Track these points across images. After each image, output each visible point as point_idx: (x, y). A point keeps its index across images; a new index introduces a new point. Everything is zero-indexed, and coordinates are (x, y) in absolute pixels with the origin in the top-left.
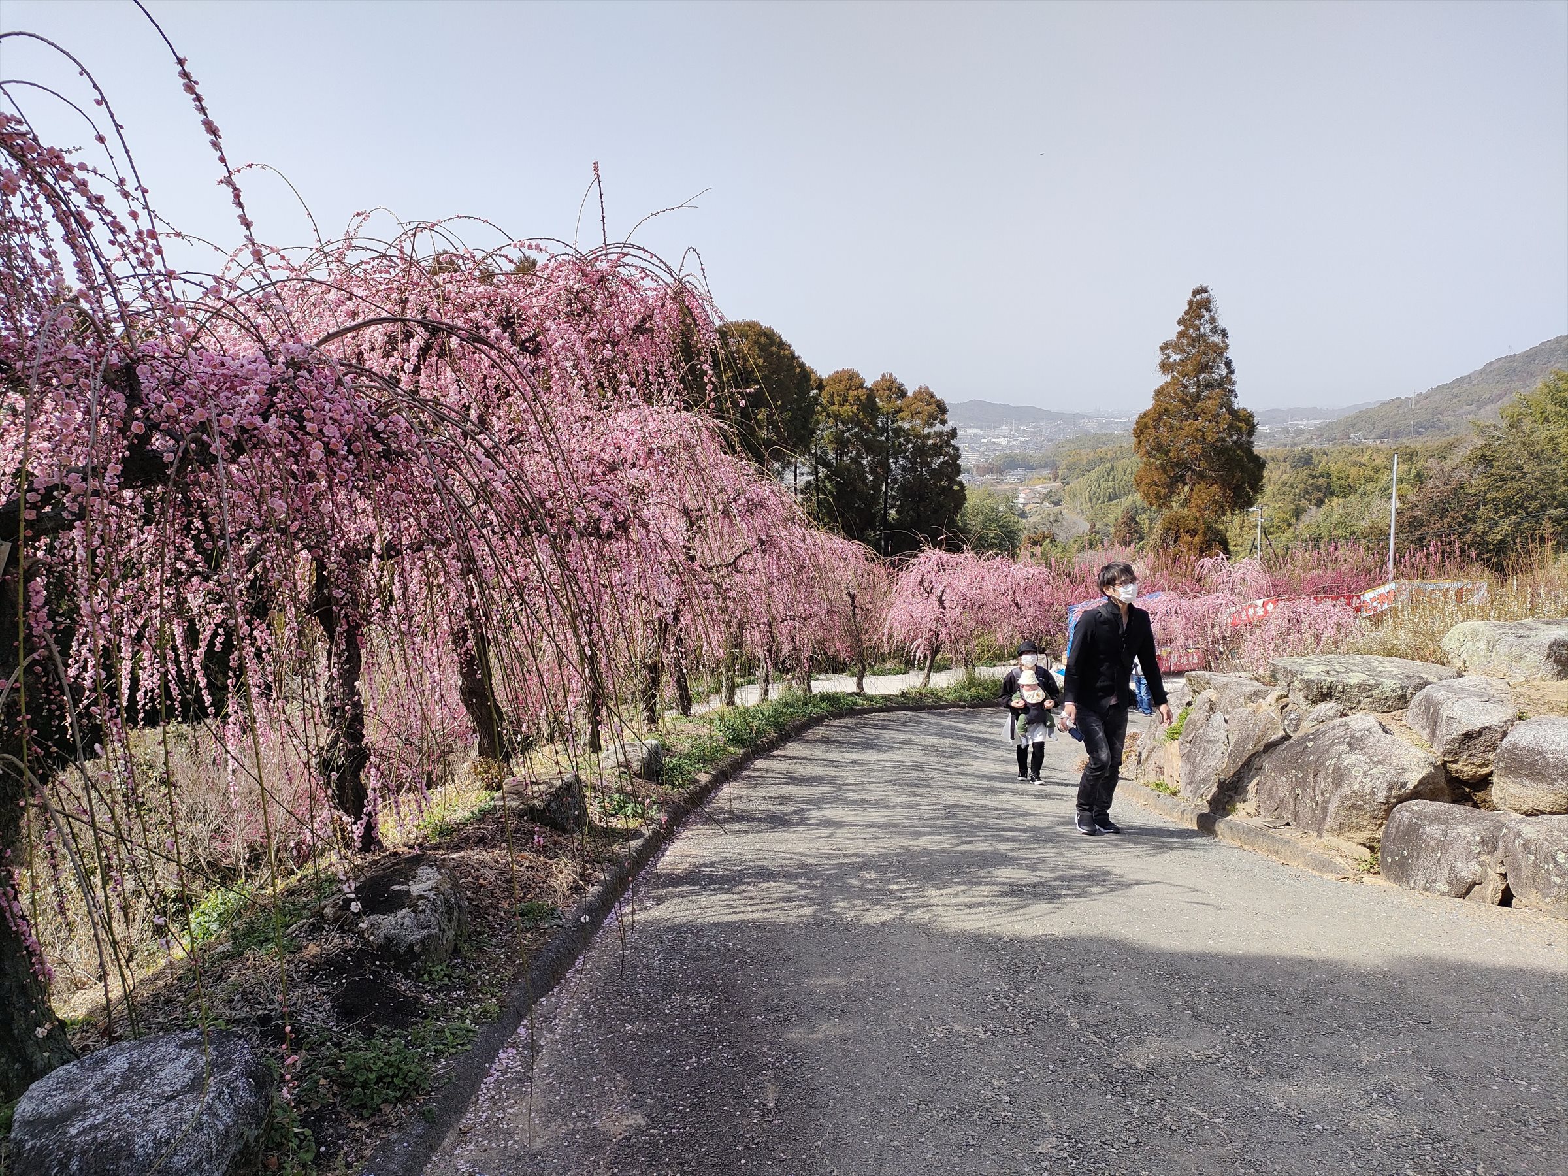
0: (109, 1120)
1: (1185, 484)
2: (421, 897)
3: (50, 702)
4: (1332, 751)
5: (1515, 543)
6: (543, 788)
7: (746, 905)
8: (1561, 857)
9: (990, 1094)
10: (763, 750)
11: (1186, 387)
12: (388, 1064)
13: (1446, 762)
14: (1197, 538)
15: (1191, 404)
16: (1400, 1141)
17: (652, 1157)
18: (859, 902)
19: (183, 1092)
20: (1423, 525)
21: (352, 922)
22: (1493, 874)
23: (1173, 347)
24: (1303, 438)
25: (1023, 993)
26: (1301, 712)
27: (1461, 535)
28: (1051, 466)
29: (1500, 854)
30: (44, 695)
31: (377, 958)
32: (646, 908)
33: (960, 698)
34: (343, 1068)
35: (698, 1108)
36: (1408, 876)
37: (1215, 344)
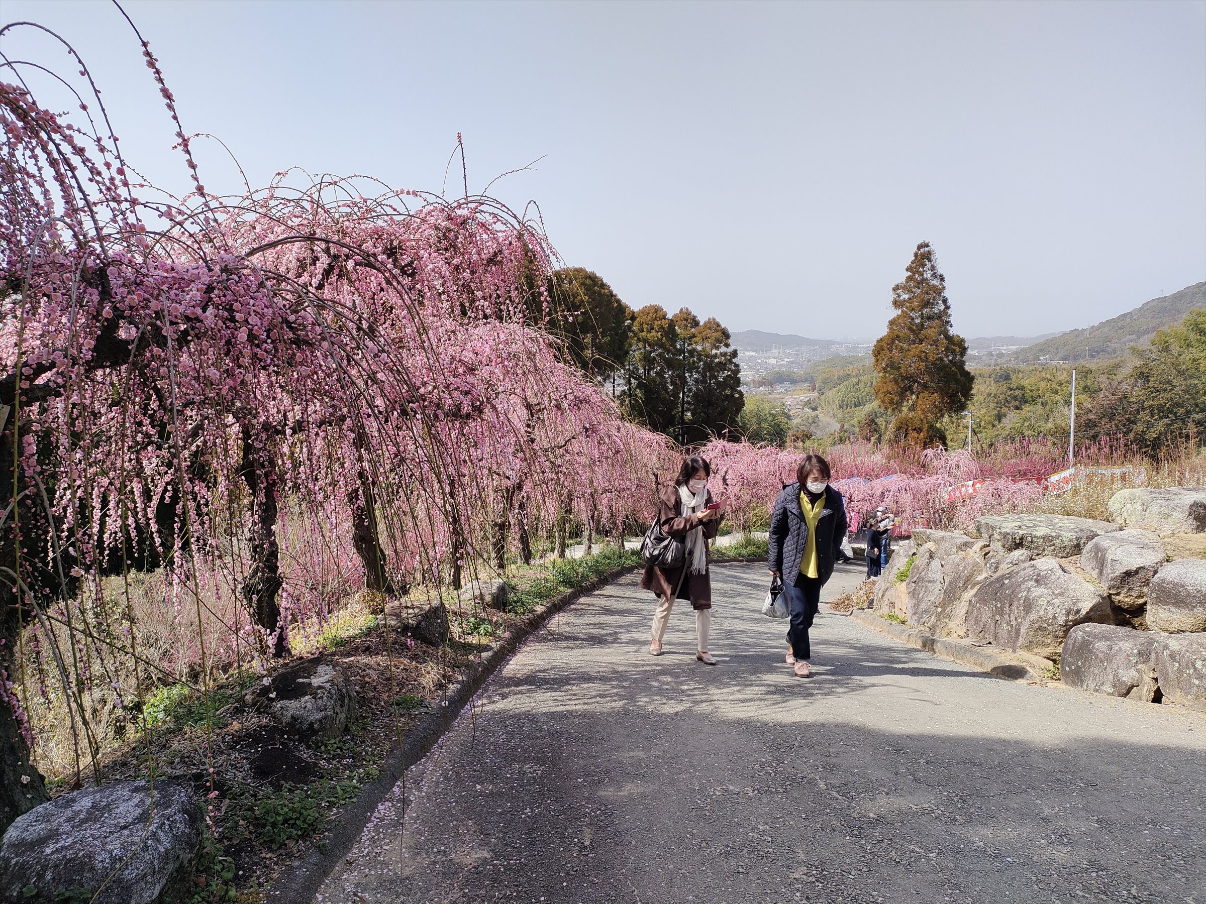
0: (76, 842)
1: (912, 393)
2: (320, 687)
3: (38, 528)
4: (1023, 586)
5: (1167, 440)
6: (417, 610)
7: (570, 700)
8: (1199, 664)
9: (756, 836)
10: (588, 591)
11: (913, 319)
12: (293, 810)
13: (1110, 595)
14: (922, 434)
15: (916, 332)
16: (1072, 869)
17: (495, 881)
18: (658, 698)
19: (133, 823)
20: (1096, 426)
21: (266, 706)
22: (1147, 678)
23: (903, 288)
24: (1003, 360)
25: (783, 763)
26: (1000, 557)
27: (1126, 434)
28: (810, 380)
29: (1152, 663)
30: (33, 522)
31: (285, 732)
32: (494, 702)
33: (739, 555)
34: (257, 812)
35: (530, 845)
36: (1082, 681)
37: (935, 286)
